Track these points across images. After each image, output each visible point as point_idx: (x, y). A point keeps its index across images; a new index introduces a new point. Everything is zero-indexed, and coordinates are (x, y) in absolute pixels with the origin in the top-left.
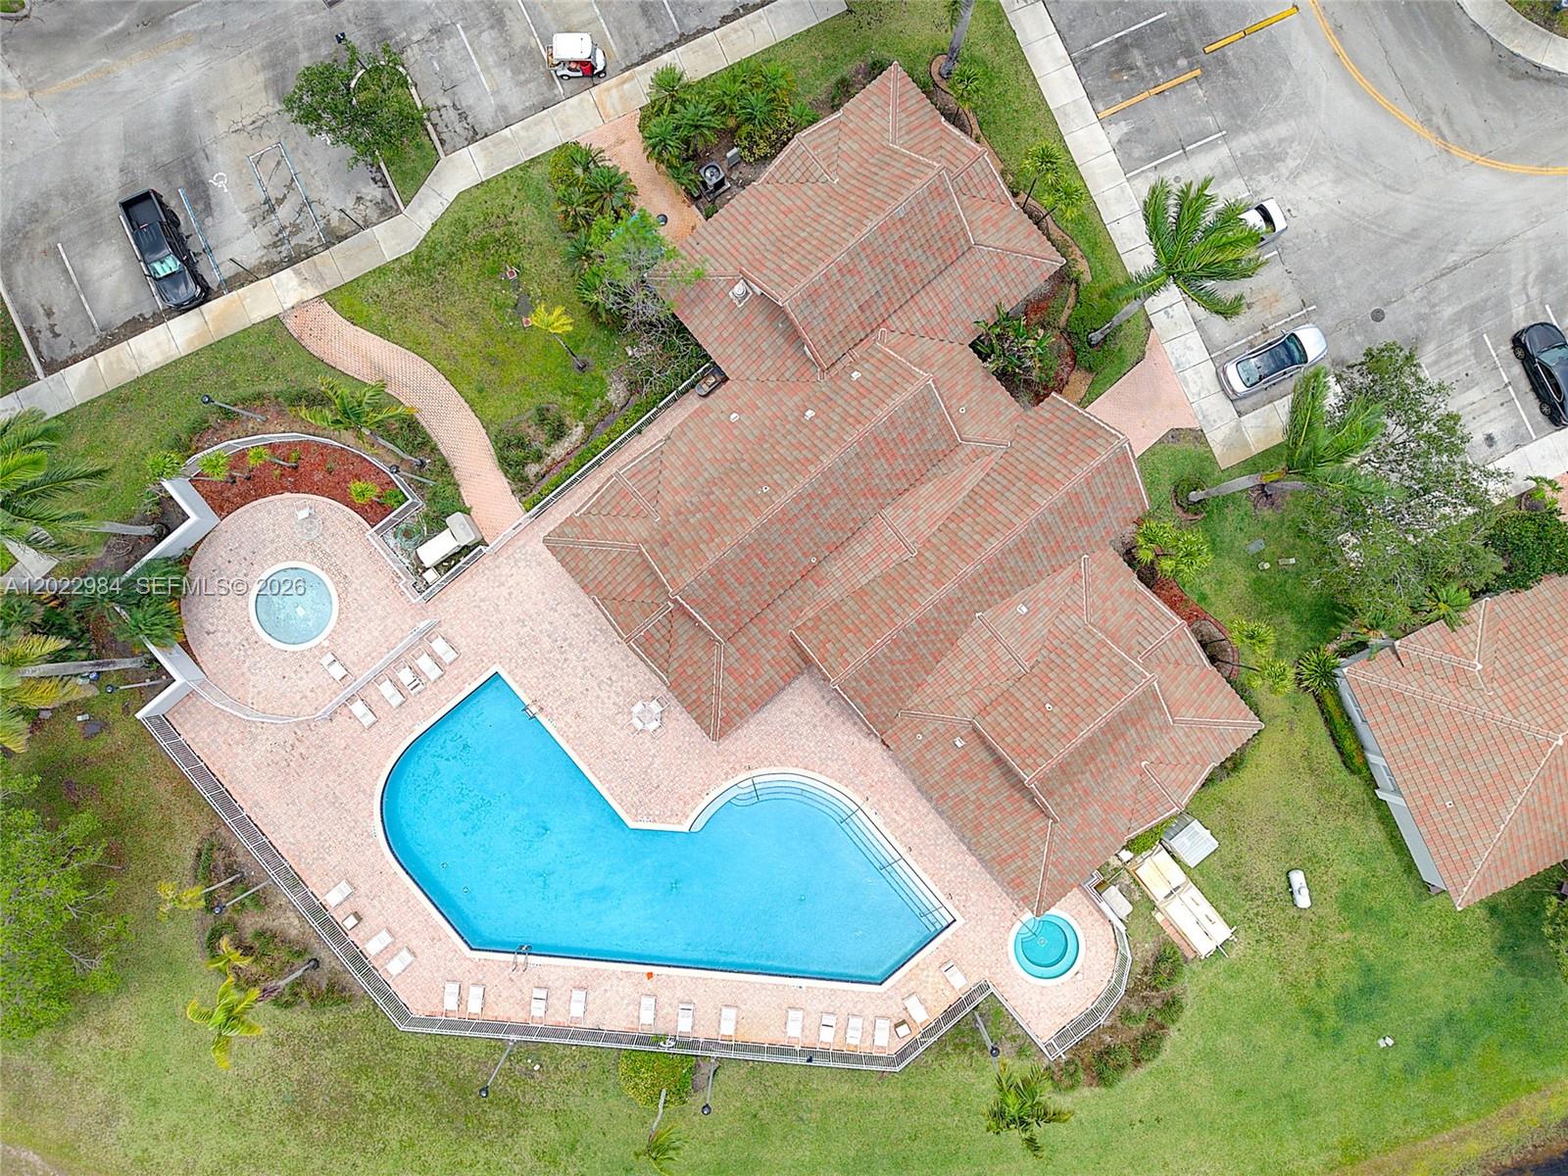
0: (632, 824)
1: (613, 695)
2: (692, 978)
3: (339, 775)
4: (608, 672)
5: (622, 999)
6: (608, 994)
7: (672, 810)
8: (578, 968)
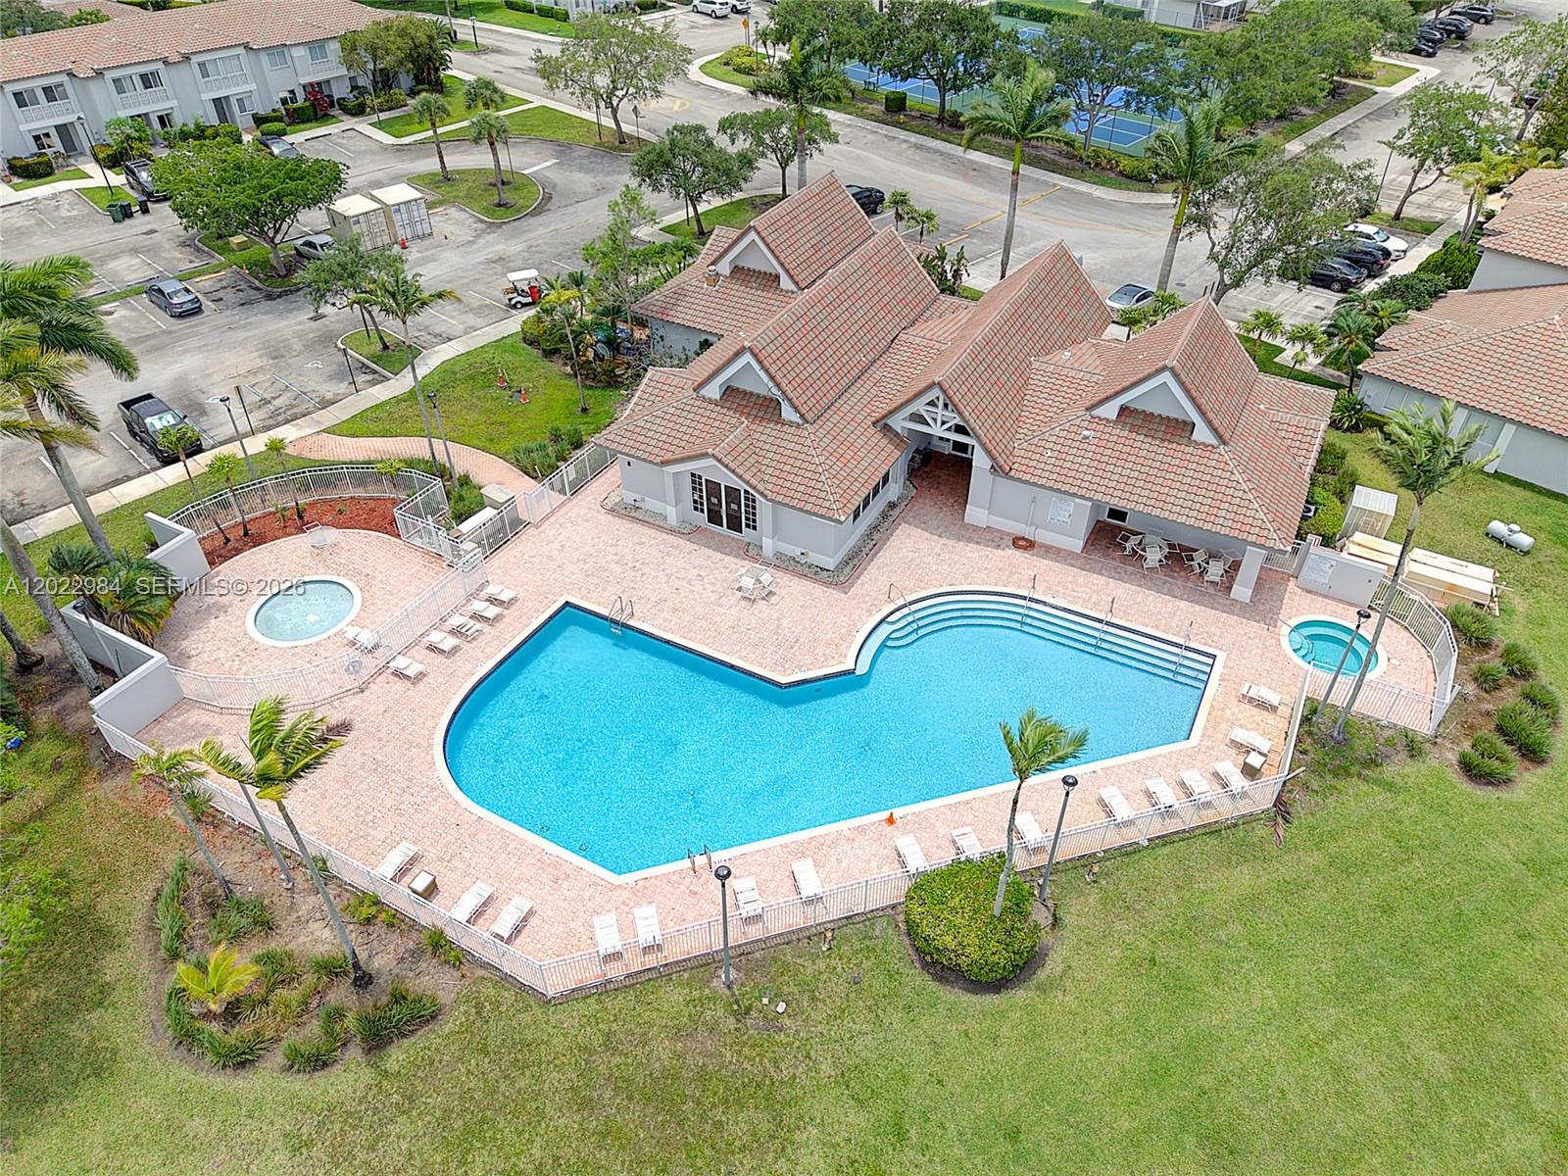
0: (784, 680)
1: (707, 586)
2: (949, 806)
3: (380, 740)
4: (696, 572)
5: (868, 862)
6: (845, 863)
7: (824, 655)
8: (786, 845)
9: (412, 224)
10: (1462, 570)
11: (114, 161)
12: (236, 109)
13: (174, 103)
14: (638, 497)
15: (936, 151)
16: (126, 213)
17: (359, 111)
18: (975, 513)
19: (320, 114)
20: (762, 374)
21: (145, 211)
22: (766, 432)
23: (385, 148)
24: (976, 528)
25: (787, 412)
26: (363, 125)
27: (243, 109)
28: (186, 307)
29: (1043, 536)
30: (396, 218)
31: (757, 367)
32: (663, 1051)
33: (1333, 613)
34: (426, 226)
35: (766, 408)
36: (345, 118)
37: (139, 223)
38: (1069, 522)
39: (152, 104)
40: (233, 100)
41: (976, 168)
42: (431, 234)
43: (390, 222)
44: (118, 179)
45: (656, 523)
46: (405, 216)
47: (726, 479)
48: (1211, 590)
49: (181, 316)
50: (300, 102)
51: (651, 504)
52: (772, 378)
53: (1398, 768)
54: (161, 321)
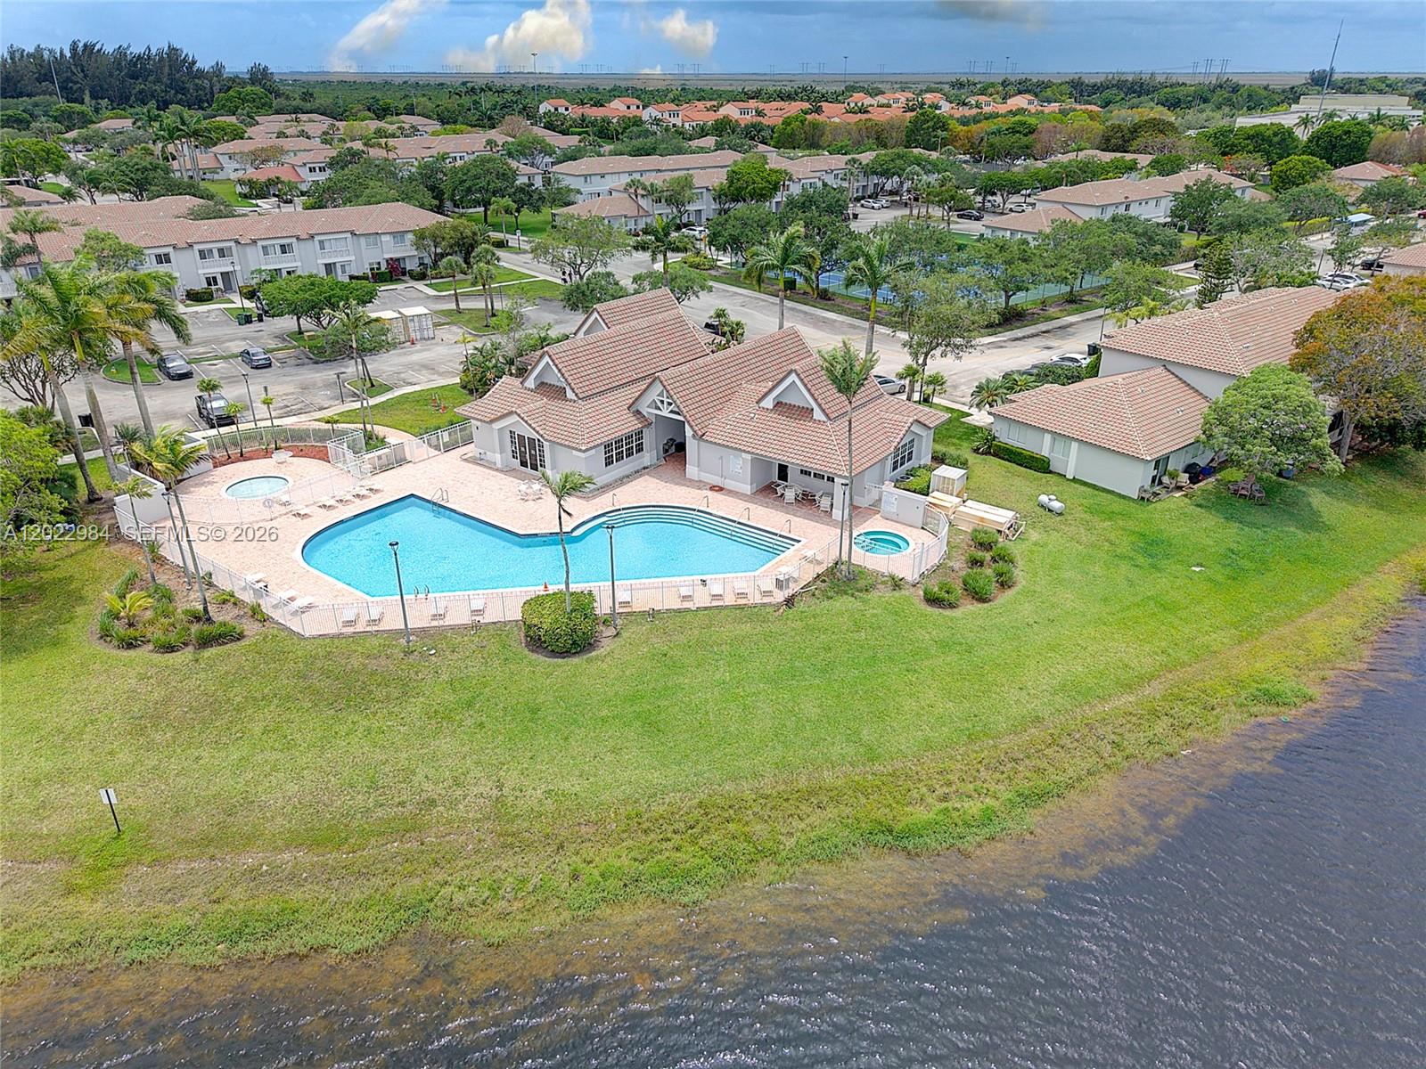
0: (522, 533)
9: (421, 329)
10: (996, 512)
11: (251, 295)
12: (339, 271)
13: (299, 264)
14: (482, 451)
15: (801, 311)
16: (248, 320)
17: (421, 277)
18: (692, 470)
19: (394, 278)
20: (554, 368)
21: (261, 320)
22: (556, 405)
23: (428, 297)
24: (690, 480)
25: (570, 395)
26: (420, 285)
27: (344, 272)
28: (261, 362)
29: (729, 484)
30: (411, 325)
31: (551, 363)
32: (356, 662)
33: (896, 529)
34: (431, 333)
35: (559, 393)
36: (411, 281)
37: (256, 326)
38: (740, 472)
39: (284, 263)
40: (338, 266)
41: (825, 321)
42: (433, 338)
43: (406, 328)
44: (248, 304)
45: (490, 466)
46: (417, 324)
47: (528, 433)
48: (823, 514)
49: (257, 368)
50: (383, 269)
51: (489, 455)
52: (560, 371)
53: (883, 594)
54: (246, 369)
